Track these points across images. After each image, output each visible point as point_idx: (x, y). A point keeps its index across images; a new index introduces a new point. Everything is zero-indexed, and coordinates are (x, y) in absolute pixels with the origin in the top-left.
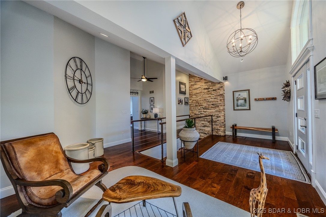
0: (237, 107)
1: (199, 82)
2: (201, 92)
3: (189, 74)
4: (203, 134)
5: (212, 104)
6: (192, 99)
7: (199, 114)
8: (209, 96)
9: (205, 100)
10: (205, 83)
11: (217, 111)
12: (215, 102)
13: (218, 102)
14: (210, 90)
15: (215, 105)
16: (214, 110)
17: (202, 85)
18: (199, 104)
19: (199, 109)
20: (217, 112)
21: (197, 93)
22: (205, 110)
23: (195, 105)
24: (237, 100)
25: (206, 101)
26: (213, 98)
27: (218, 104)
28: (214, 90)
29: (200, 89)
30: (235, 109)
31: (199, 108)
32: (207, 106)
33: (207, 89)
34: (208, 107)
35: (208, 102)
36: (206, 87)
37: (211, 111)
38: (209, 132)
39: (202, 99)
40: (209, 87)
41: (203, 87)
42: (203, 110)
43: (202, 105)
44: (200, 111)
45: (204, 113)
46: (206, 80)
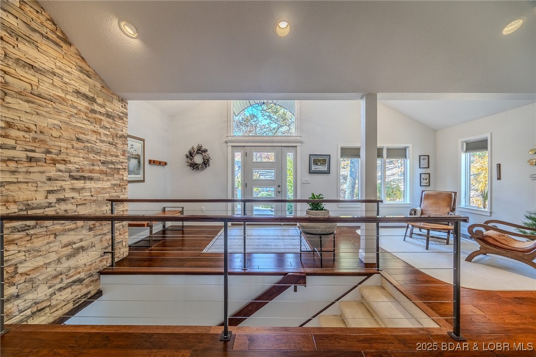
1: (52, 45)
2: (64, 99)
4: (69, 290)
5: (103, 163)
7: (50, 205)
8: (92, 127)
9: (78, 139)
10: (81, 70)
11: (115, 185)
12: (112, 156)
13: (117, 156)
14: (96, 107)
15: (110, 166)
16: (109, 183)
17: (69, 69)
18: (48, 152)
19: (50, 179)
20: (116, 188)
21: (39, 96)
22: (79, 184)
24: (129, 158)
25: (80, 145)
26: (104, 138)
27: (117, 163)
28: (108, 115)
29: (57, 81)
31: (52, 173)
32: (88, 167)
33: (85, 97)
34: (91, 171)
35: (92, 150)
36: (85, 89)
37: (99, 185)
38: (94, 265)
39: (66, 130)
40: (96, 97)
41: (73, 82)
42: (69, 183)
43: (65, 162)
44: (55, 185)
45: (73, 198)
46: (86, 62)
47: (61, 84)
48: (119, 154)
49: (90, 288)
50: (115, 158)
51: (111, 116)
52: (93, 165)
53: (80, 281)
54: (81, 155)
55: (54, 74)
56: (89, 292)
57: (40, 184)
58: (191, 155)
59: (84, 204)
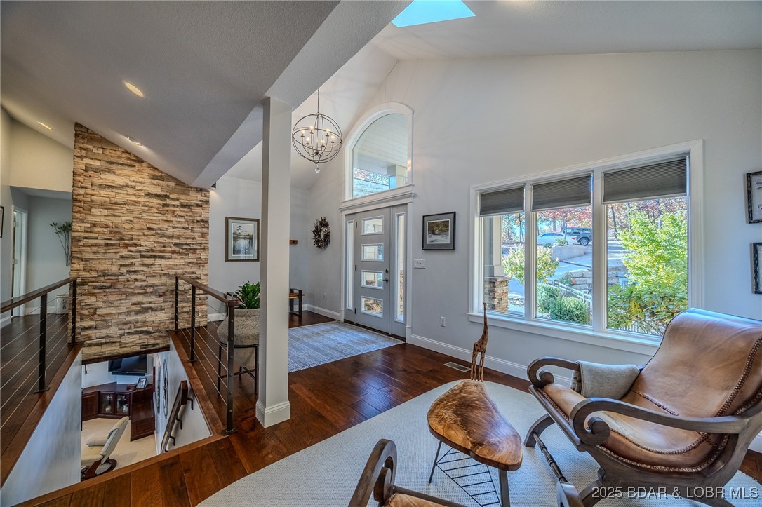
1: (127, 168)
2: (136, 202)
3: (77, 125)
4: (137, 336)
5: (176, 245)
6: (90, 218)
7: (122, 274)
8: (165, 218)
9: (149, 229)
10: (154, 177)
11: (190, 263)
12: (187, 238)
13: (194, 238)
14: (168, 202)
15: (185, 247)
16: (182, 261)
17: (141, 180)
18: (122, 239)
19: (122, 257)
20: (191, 265)
21: (116, 203)
22: (149, 261)
23: (102, 242)
24: (235, 239)
25: (153, 232)
26: (179, 225)
27: (193, 244)
28: (183, 206)
29: (130, 191)
30: (230, 259)
31: (125, 252)
32: (158, 249)
33: (157, 196)
34: (163, 251)
35: (163, 236)
36: (158, 191)
37: (171, 262)
38: (163, 324)
39: (137, 223)
40: (168, 194)
41: (144, 188)
42: (139, 260)
43: (136, 245)
44: (128, 262)
45: (143, 271)
46: (158, 170)
47: (135, 192)
48: (196, 237)
49: (158, 341)
50: (191, 240)
51: (186, 205)
52: (164, 247)
53: (148, 333)
54: (151, 240)
55: (128, 186)
56: (157, 344)
57: (114, 260)
58: (317, 232)
59: (155, 276)
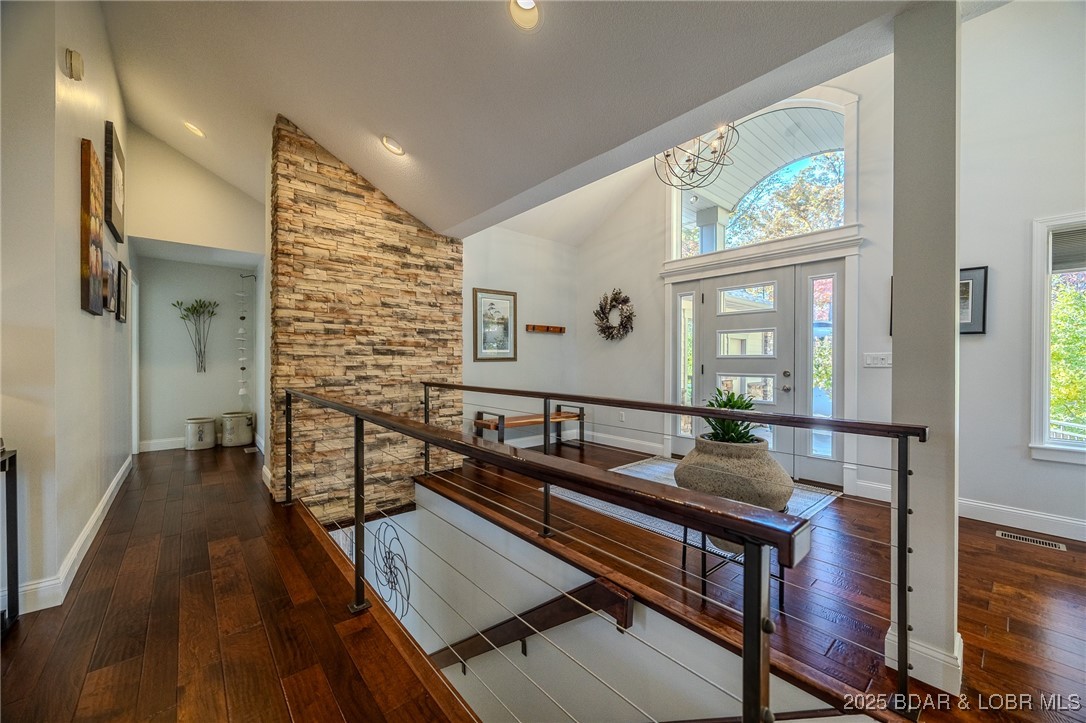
0: (485, 348)
1: (353, 199)
2: (365, 258)
3: (280, 119)
4: (372, 487)
5: (421, 332)
6: (303, 286)
7: (349, 383)
8: (404, 287)
9: (384, 305)
10: (389, 217)
11: (439, 363)
12: (434, 322)
13: (443, 322)
14: (409, 259)
15: (432, 336)
16: (429, 360)
17: (372, 221)
18: (347, 322)
19: (349, 353)
20: (440, 367)
21: (338, 260)
22: (385, 360)
23: (319, 326)
24: (486, 324)
25: (388, 311)
26: (424, 300)
27: (443, 332)
28: (429, 267)
29: (358, 239)
30: (479, 356)
31: (352, 345)
32: (397, 339)
33: (394, 249)
34: (403, 344)
35: (403, 317)
36: (394, 240)
37: (415, 362)
38: (405, 466)
39: (369, 295)
40: (409, 246)
41: (377, 235)
42: (371, 358)
43: (367, 333)
44: (356, 361)
45: (377, 377)
46: (395, 205)
47: (364, 241)
48: (447, 319)
49: (399, 495)
50: (439, 325)
51: (433, 267)
52: (405, 336)
53: (387, 481)
54: (388, 324)
55: (354, 231)
56: (398, 500)
57: (338, 358)
58: (603, 313)
59: (392, 385)
